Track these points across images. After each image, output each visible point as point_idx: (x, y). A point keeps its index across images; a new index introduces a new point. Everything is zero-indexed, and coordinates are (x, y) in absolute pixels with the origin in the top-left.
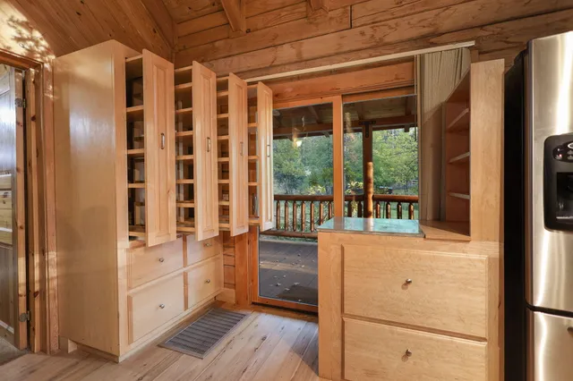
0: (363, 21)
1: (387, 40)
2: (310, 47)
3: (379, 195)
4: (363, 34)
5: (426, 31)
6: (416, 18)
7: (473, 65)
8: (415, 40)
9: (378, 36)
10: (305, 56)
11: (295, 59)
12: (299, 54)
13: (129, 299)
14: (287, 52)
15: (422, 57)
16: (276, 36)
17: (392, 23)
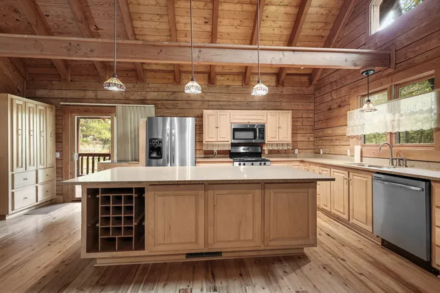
5: (142, 98)
6: (139, 93)
9: (127, 96)
10: (99, 97)
11: (94, 97)
12: (96, 96)
13: (13, 193)
14: (90, 94)
16: (85, 87)
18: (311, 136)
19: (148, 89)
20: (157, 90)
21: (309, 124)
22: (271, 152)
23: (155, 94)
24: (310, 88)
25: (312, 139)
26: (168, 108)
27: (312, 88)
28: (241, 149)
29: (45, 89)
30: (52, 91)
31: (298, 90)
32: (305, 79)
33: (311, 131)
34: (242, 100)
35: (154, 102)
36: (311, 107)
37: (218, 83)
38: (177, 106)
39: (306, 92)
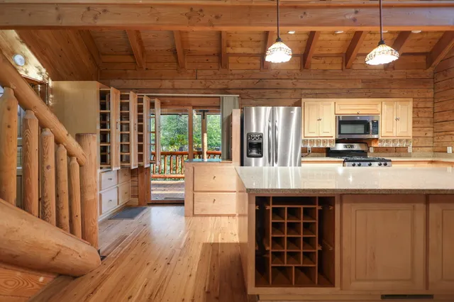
0: (201, 78)
1: (211, 87)
2: (178, 84)
3: (210, 151)
4: (201, 83)
5: (224, 87)
6: (221, 81)
7: (233, 110)
8: (220, 89)
9: (207, 85)
10: (176, 87)
11: (171, 87)
12: (173, 85)
13: (100, 195)
14: (167, 84)
15: (223, 97)
16: (161, 76)
17: (212, 81)
18: (429, 131)
19: (231, 77)
20: (240, 77)
21: (427, 115)
22: (377, 150)
23: (239, 82)
24: (428, 70)
25: (430, 134)
26: (253, 99)
27: (430, 70)
28: (341, 147)
29: (119, 79)
30: (127, 81)
31: (413, 74)
32: (422, 59)
33: (429, 125)
34: (341, 87)
35: (238, 91)
36: (430, 94)
37: (313, 67)
38: (264, 96)
39: (423, 76)
